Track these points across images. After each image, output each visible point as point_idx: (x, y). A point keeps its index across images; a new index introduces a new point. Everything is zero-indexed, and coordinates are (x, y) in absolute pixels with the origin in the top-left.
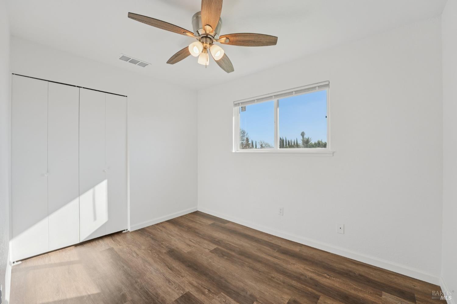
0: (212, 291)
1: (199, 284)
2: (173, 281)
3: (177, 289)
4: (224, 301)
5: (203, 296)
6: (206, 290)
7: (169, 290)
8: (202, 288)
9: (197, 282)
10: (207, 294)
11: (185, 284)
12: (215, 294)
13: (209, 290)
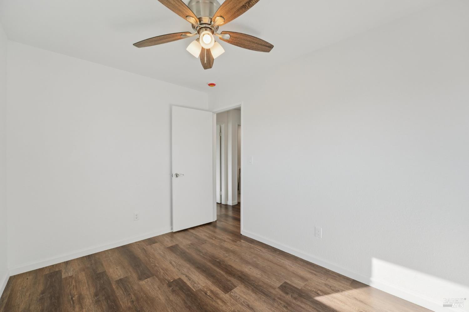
0: (203, 293)
1: (215, 301)
2: (245, 306)
3: (238, 297)
4: (196, 284)
5: (212, 289)
6: (208, 294)
7: (245, 296)
8: (212, 296)
9: (218, 304)
10: (208, 291)
11: (231, 302)
12: (201, 290)
13: (206, 294)
